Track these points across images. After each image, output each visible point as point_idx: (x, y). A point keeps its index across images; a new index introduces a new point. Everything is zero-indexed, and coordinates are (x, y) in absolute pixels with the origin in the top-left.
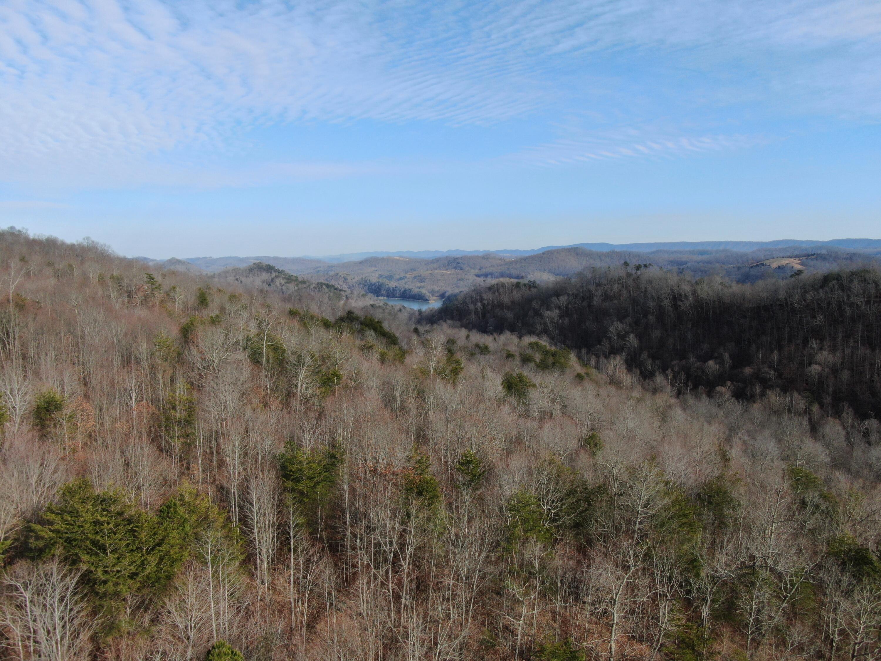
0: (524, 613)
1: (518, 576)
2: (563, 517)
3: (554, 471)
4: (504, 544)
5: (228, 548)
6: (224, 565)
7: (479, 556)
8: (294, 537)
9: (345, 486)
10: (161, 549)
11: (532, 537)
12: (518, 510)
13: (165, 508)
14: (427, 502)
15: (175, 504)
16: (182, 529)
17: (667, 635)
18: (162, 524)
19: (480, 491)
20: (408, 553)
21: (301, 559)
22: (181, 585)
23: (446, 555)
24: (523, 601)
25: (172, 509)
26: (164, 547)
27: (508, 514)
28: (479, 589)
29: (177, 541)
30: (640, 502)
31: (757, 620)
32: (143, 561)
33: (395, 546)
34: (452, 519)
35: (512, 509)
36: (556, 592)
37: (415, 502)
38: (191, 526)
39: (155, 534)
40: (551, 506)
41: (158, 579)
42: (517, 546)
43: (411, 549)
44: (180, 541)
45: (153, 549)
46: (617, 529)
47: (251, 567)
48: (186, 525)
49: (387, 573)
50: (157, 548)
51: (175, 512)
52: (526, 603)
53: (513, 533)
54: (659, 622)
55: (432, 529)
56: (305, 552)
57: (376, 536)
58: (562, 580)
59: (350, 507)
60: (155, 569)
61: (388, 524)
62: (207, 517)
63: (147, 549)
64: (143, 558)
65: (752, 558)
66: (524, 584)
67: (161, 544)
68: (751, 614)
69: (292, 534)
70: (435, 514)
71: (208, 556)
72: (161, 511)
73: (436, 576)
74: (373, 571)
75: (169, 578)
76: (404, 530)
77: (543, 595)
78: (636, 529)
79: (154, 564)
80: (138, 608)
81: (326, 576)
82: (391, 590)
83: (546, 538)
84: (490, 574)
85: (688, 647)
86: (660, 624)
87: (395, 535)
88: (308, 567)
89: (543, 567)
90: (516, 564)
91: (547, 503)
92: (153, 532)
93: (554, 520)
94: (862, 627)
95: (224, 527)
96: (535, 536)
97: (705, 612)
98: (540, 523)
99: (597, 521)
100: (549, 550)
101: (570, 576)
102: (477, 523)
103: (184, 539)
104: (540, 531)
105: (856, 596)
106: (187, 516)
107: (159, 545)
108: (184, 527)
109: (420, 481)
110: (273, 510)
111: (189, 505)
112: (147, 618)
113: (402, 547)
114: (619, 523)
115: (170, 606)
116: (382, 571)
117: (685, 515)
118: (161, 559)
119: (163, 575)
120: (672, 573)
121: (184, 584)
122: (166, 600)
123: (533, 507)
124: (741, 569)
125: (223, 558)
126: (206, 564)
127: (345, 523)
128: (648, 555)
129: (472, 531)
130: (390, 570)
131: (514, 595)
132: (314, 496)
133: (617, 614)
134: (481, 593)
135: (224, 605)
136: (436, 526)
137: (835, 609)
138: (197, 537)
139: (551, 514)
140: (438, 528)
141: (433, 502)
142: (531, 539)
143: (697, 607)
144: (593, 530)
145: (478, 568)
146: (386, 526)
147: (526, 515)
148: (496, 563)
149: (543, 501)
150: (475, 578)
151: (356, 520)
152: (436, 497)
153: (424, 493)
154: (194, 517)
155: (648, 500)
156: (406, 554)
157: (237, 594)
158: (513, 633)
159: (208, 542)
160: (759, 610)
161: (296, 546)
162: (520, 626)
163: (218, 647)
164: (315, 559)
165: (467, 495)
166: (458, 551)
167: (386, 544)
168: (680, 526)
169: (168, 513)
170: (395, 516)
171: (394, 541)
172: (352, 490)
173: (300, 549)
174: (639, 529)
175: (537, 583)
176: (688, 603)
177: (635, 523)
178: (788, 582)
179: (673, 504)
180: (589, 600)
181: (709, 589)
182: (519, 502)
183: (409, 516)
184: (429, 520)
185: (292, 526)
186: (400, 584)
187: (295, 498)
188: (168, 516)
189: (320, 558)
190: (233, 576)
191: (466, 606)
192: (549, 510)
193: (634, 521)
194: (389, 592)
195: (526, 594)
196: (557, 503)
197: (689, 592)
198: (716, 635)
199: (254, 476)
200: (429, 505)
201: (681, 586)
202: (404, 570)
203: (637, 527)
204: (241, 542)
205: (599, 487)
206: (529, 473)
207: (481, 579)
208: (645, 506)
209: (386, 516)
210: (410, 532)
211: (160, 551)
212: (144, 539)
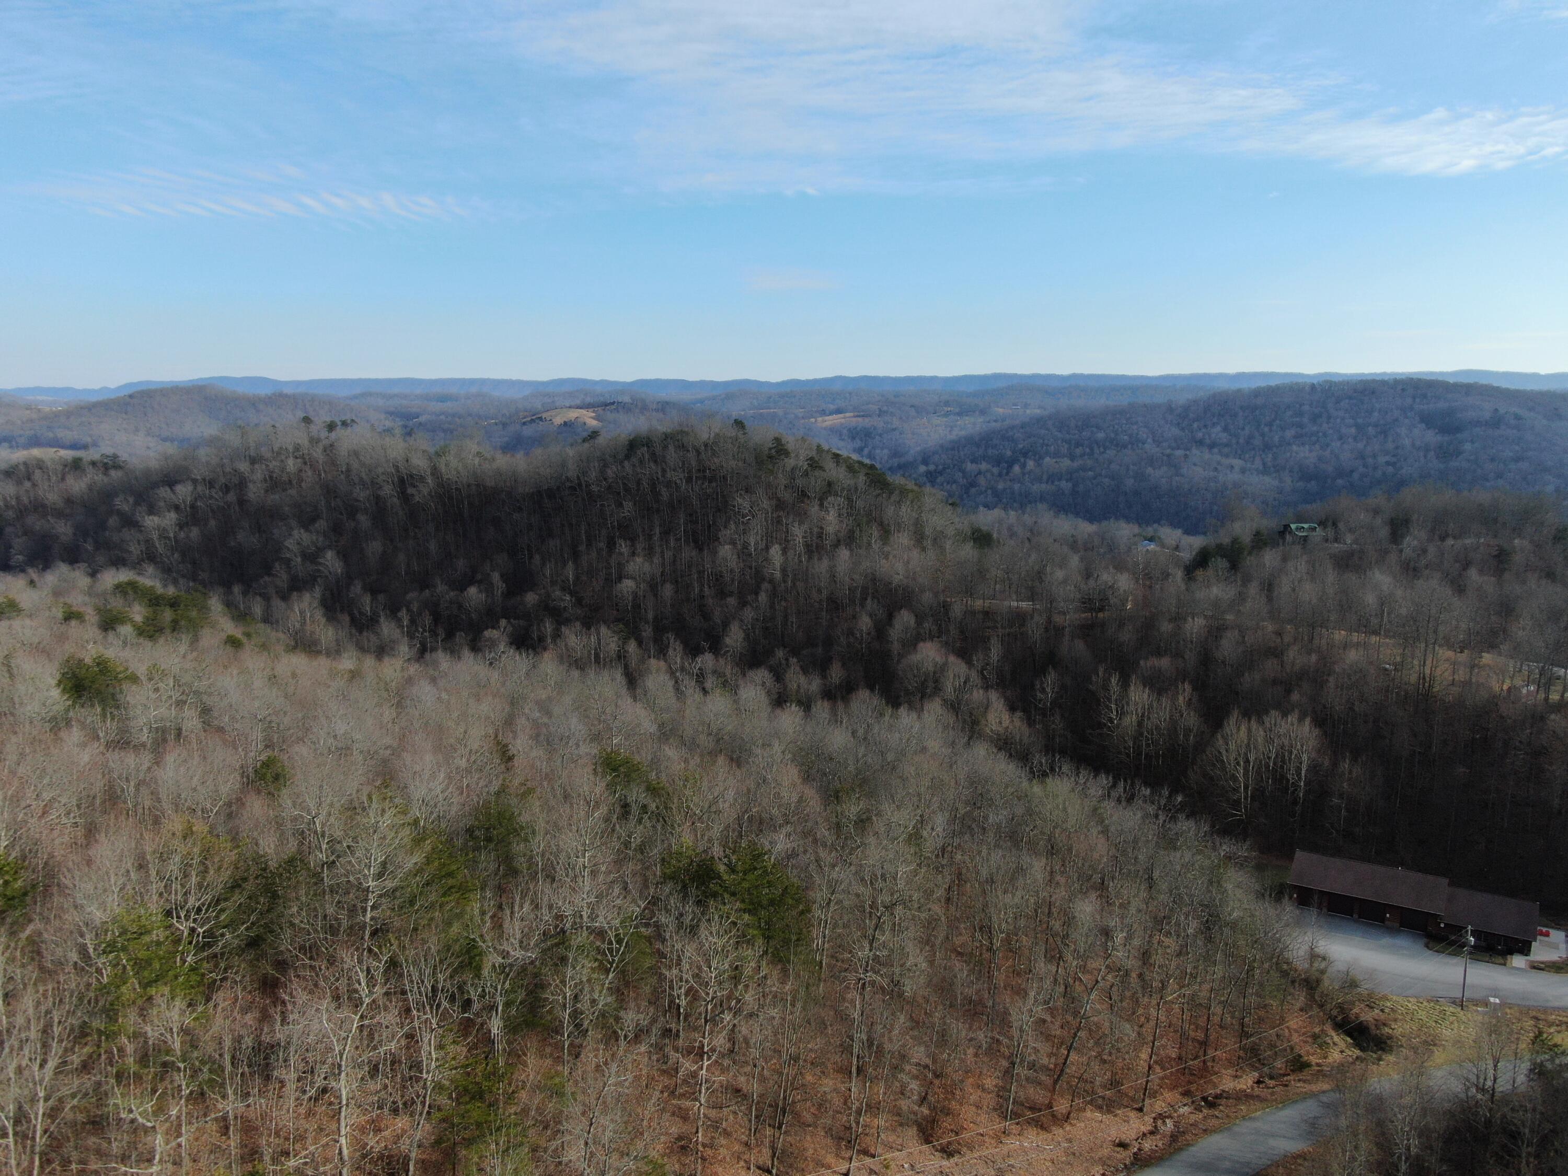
0: (158, 1150)
1: (138, 1077)
2: (223, 935)
3: (196, 850)
4: (98, 1023)
7: (42, 1066)
11: (160, 992)
12: (124, 949)
17: (438, 1087)
19: (29, 929)
24: (154, 1127)
28: (49, 1137)
30: (369, 871)
31: (575, 1014)
35: (111, 947)
36: (222, 1085)
40: (195, 920)
42: (130, 1019)
46: (333, 930)
52: (160, 1130)
53: (118, 998)
54: (421, 1072)
58: (233, 1057)
65: (559, 917)
66: (154, 1091)
68: (565, 1005)
77: (199, 1097)
78: (368, 920)
83: (192, 987)
84: (73, 1096)
85: (473, 1098)
86: (425, 1076)
89: (192, 1043)
90: (130, 1060)
91: (187, 917)
93: (208, 945)
94: (713, 976)
96: (166, 990)
97: (496, 1026)
98: (175, 962)
99: (292, 925)
100: (200, 1009)
101: (248, 1042)
102: (27, 1002)
104: (176, 977)
105: (703, 932)
114: (336, 919)
117: (450, 875)
120: (436, 981)
123: (158, 934)
124: (544, 941)
128: (393, 964)
131: (133, 1121)
133: (344, 1087)
134: (55, 1143)
137: (679, 964)
139: (198, 935)
142: (158, 1000)
143: (483, 1024)
144: (286, 943)
145: (42, 1094)
147: (142, 954)
148: (85, 1067)
149: (179, 917)
150: (36, 1119)
155: (384, 864)
160: (576, 997)
168: (444, 895)
174: (372, 919)
175: (181, 1079)
176: (466, 1026)
177: (364, 910)
178: (613, 939)
179: (428, 861)
180: (290, 1076)
181: (499, 987)
182: (124, 932)
192: (193, 930)
193: (362, 907)
195: (160, 1110)
196: (207, 911)
197: (467, 1004)
198: (515, 1056)
201: (452, 999)
203: (369, 915)
205: (291, 861)
206: (142, 866)
207: (52, 1114)
208: (380, 875)
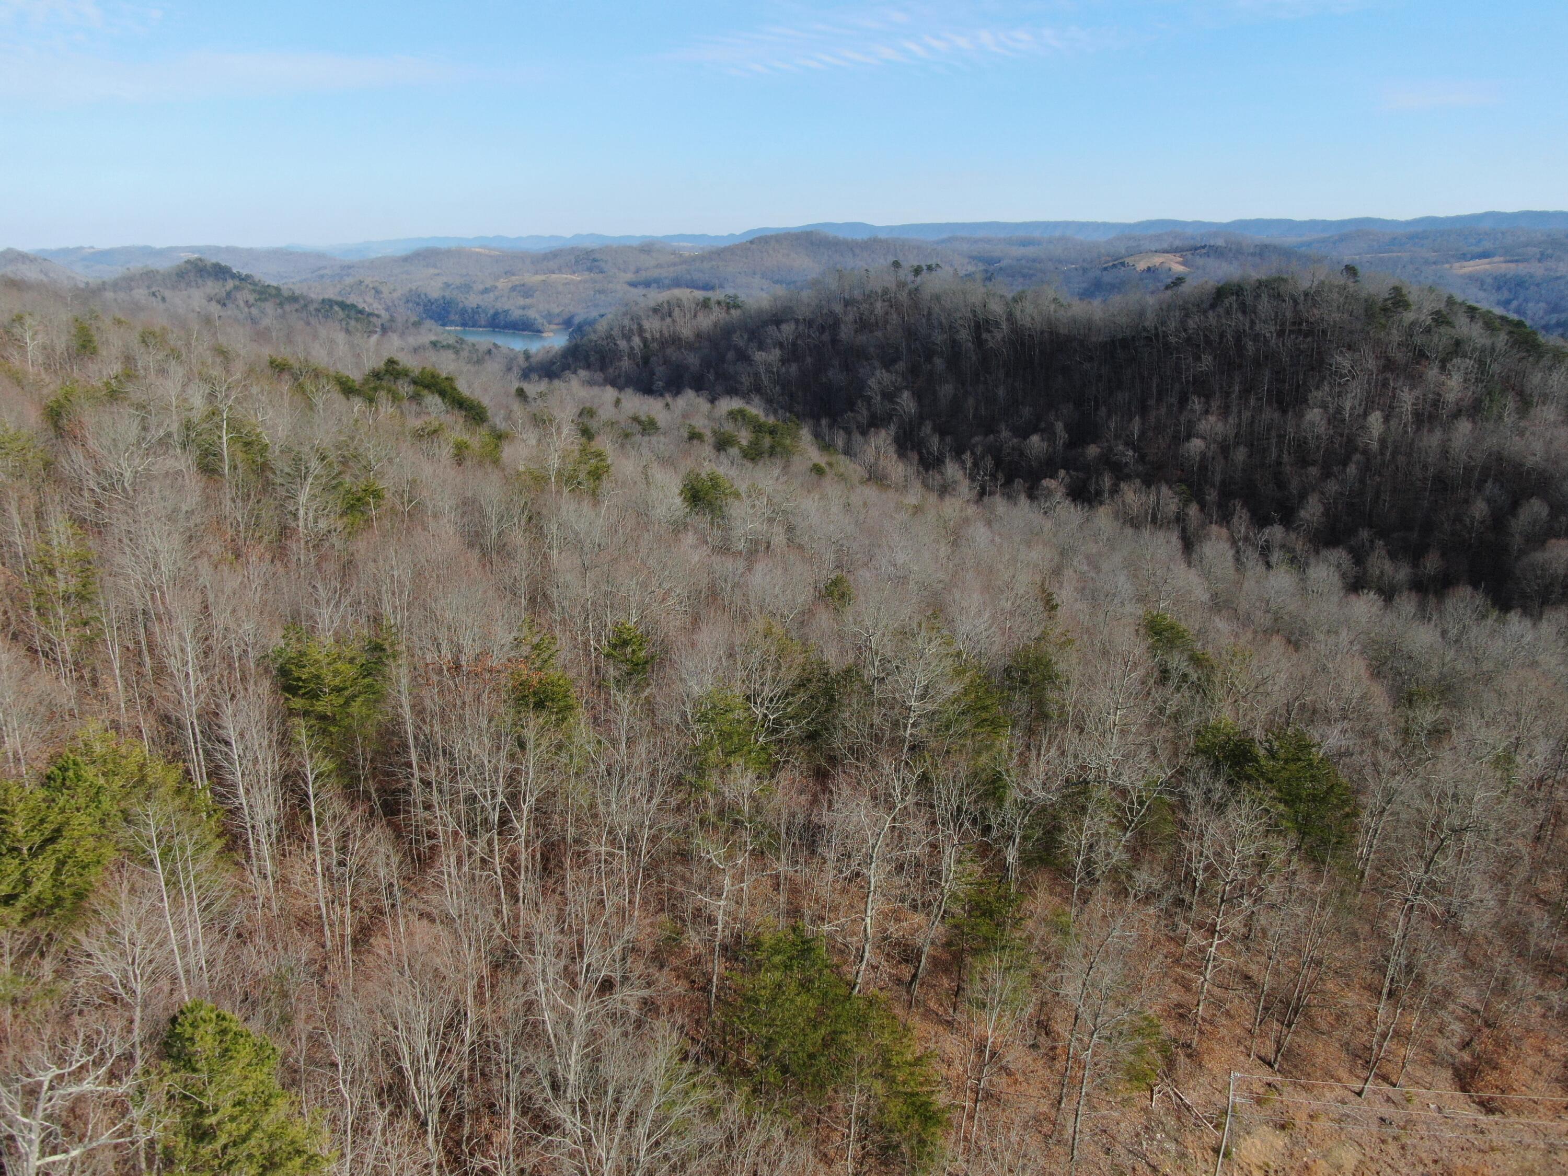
0: (726, 889)
1: (716, 827)
2: (788, 725)
3: (773, 649)
4: (690, 777)
5: (190, 829)
6: (187, 860)
7: (649, 801)
8: (315, 796)
9: (405, 701)
10: (57, 847)
11: (737, 762)
12: (713, 720)
13: (57, 772)
14: (553, 717)
15: (75, 763)
16: (97, 807)
17: (954, 896)
18: (54, 800)
19: (647, 692)
20: (525, 807)
21: (332, 834)
22: (108, 906)
23: (592, 806)
24: (724, 870)
25: (71, 773)
26: (63, 845)
27: (696, 727)
28: (651, 857)
29: (90, 829)
30: (913, 692)
31: (1088, 862)
32: (26, 871)
33: (500, 798)
34: (599, 742)
36: (778, 849)
37: (531, 724)
38: (113, 798)
39: (42, 821)
40: (768, 708)
41: (59, 901)
42: (713, 779)
43: (531, 800)
44: (96, 828)
45: (42, 847)
46: (878, 739)
47: (240, 857)
48: (102, 798)
49: (490, 843)
50: (51, 847)
51: (79, 778)
52: (728, 873)
53: (706, 760)
54: (940, 880)
55: (566, 765)
56: (337, 822)
57: (465, 785)
58: (788, 829)
59: (416, 738)
60: (49, 885)
61: (486, 762)
62: (142, 780)
63: (30, 849)
64: (23, 868)
65: (1084, 768)
66: (726, 841)
67: (57, 838)
68: (1079, 852)
69: (311, 793)
70: (569, 737)
71: (153, 847)
72: (49, 778)
73: (576, 841)
74: (466, 842)
75: (80, 896)
76: (517, 771)
77: (758, 854)
78: (907, 736)
79: (46, 876)
80: (27, 954)
81: (379, 859)
82: (499, 871)
83: (761, 763)
84: (669, 829)
85: (983, 914)
86: (943, 884)
87: (501, 780)
88: (344, 847)
89: (758, 809)
90: (711, 812)
91: (762, 704)
92: (38, 818)
93: (775, 731)
94: (1236, 858)
95: (179, 792)
96: (741, 761)
97: (1011, 855)
98: (750, 740)
99: (844, 727)
100: (766, 783)
101: (800, 818)
102: (642, 748)
103: (102, 821)
104: (750, 752)
105: (1231, 814)
106: (101, 781)
107: (52, 840)
108: (100, 802)
109: (540, 682)
110: (270, 754)
111: (105, 761)
112: (48, 968)
113: (514, 798)
114: (881, 730)
115: (89, 945)
116: (482, 842)
117: (985, 708)
118: (61, 863)
119: (66, 893)
120: (962, 802)
121: (112, 903)
122: (80, 935)
123: (739, 714)
124: (1066, 787)
125: (183, 849)
126: (151, 863)
127: (410, 765)
128: (924, 779)
129: (636, 762)
130: (496, 837)
131: (709, 861)
132: (346, 722)
133: (875, 875)
134: (655, 864)
135: (195, 931)
136: (571, 756)
137: (1201, 836)
138: (128, 819)
139: (769, 721)
140: (576, 760)
141: (564, 719)
142: (734, 767)
143: (999, 851)
144: (838, 742)
145: (647, 823)
146: (483, 765)
147: (726, 728)
148: (679, 809)
149: (755, 703)
150: (642, 841)
151: (428, 759)
152: (569, 708)
153: (549, 704)
154: (118, 782)
155: (926, 688)
156: (521, 811)
157: (216, 908)
158: (711, 921)
159: (148, 825)
160: (1091, 846)
161: (319, 814)
162: (720, 908)
163: (192, 1011)
164: (359, 833)
165: (623, 699)
166: (613, 795)
167: (485, 797)
168: (977, 726)
169: (64, 779)
170: (499, 748)
171: (499, 789)
172: (419, 711)
173: (327, 816)
174: (911, 735)
175: (746, 837)
176: (984, 850)
177: (905, 727)
178: (1135, 800)
179: (966, 692)
180: (831, 855)
181: (1018, 821)
182: (714, 707)
183: (522, 745)
184: (560, 747)
185: (310, 779)
186: (513, 859)
187: (311, 727)
188: (64, 784)
189: (368, 829)
190: (206, 876)
191: (631, 887)
192: (765, 716)
193: (903, 723)
194: (496, 873)
195: (730, 857)
196: (777, 702)
197: (987, 829)
198: (1028, 888)
199: (229, 696)
200: (557, 725)
201: (974, 821)
202: (520, 836)
203: (909, 732)
204: (216, 817)
205: (848, 671)
206: (731, 656)
207: (654, 840)
208: (922, 697)
209: (480, 750)
210: (527, 773)
211: (54, 851)
212: (21, 832)
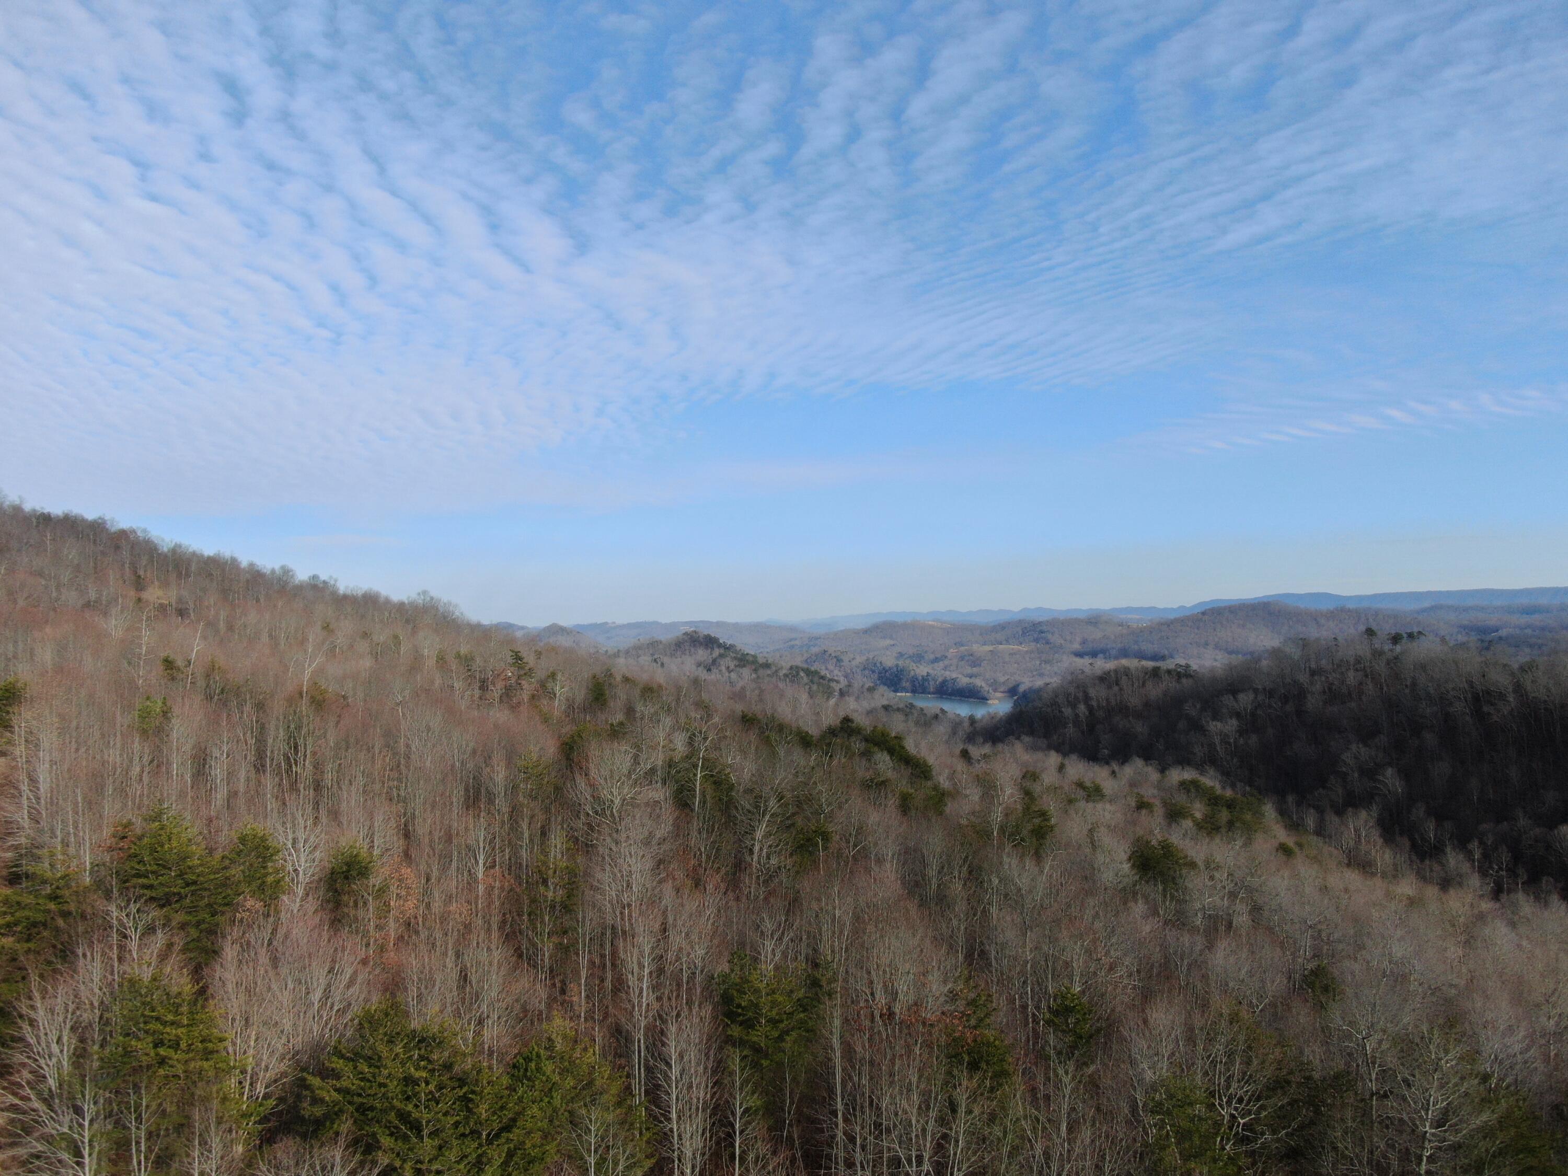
2: (1263, 1134)
3: (1242, 1038)
5: (625, 1145)
8: (741, 1132)
9: (836, 1042)
10: (511, 1136)
12: (1169, 1113)
13: (521, 1061)
14: (988, 1083)
15: (538, 1056)
16: (549, 1102)
18: (515, 1090)
19: (1092, 1068)
25: (533, 1065)
26: (516, 1134)
27: (1149, 1120)
29: (539, 1124)
30: (1427, 1114)
32: (481, 1155)
33: (926, 1167)
34: (1038, 1120)
35: (1157, 1108)
37: (965, 1083)
38: (563, 1097)
39: (502, 1108)
40: (1236, 1109)
44: (544, 1124)
45: (497, 1136)
48: (555, 1095)
50: (504, 1134)
51: (538, 1069)
53: (1160, 1160)
55: (999, 1139)
56: (760, 1164)
57: (891, 1145)
59: (844, 1083)
61: (914, 1122)
62: (591, 1083)
63: (489, 1135)
64: (480, 1151)
67: (512, 1127)
69: (737, 1126)
70: (1003, 1108)
71: (590, 1156)
72: (514, 1066)
76: (945, 1137)
79: (497, 1164)
87: (928, 1145)
91: (1229, 1103)
92: (500, 1104)
93: (1245, 1140)
95: (619, 1104)
96: (1205, 1168)
103: (551, 1121)
104: (1215, 1161)
107: (507, 1128)
108: (552, 1098)
109: (975, 1041)
110: (705, 1078)
111: (562, 1058)
113: (941, 1170)
114: (1385, 1157)
118: (510, 1155)
123: (1199, 1109)
125: (616, 1163)
126: (585, 1171)
127: (834, 1113)
129: (1078, 1149)
132: (779, 1056)
136: (1005, 1133)
138: (574, 1120)
139: (1238, 1126)
140: (1010, 1136)
141: (1000, 1085)
144: (1327, 1166)
146: (910, 1124)
147: (1184, 1124)
149: (1220, 1099)
151: (854, 1109)
152: (1006, 1074)
153: (983, 1065)
154: (570, 1082)
155: (1445, 1112)
159: (590, 1130)
161: (744, 1152)
165: (1065, 1075)
167: (909, 1161)
169: (526, 1070)
170: (928, 1107)
171: (926, 1156)
172: (848, 1051)
173: (751, 1156)
174: (1428, 1172)
177: (1419, 1158)
183: (953, 1109)
184: (992, 1118)
185: (739, 1112)
187: (745, 1057)
188: (525, 1076)
192: (1233, 1117)
193: (1416, 1154)
196: (1248, 1103)
199: (674, 1014)
200: (992, 1090)
203: (1424, 1167)
204: (648, 1135)
208: (1439, 1124)
209: (910, 1106)
210: (957, 1141)
211: (509, 1140)
212: (484, 1116)
